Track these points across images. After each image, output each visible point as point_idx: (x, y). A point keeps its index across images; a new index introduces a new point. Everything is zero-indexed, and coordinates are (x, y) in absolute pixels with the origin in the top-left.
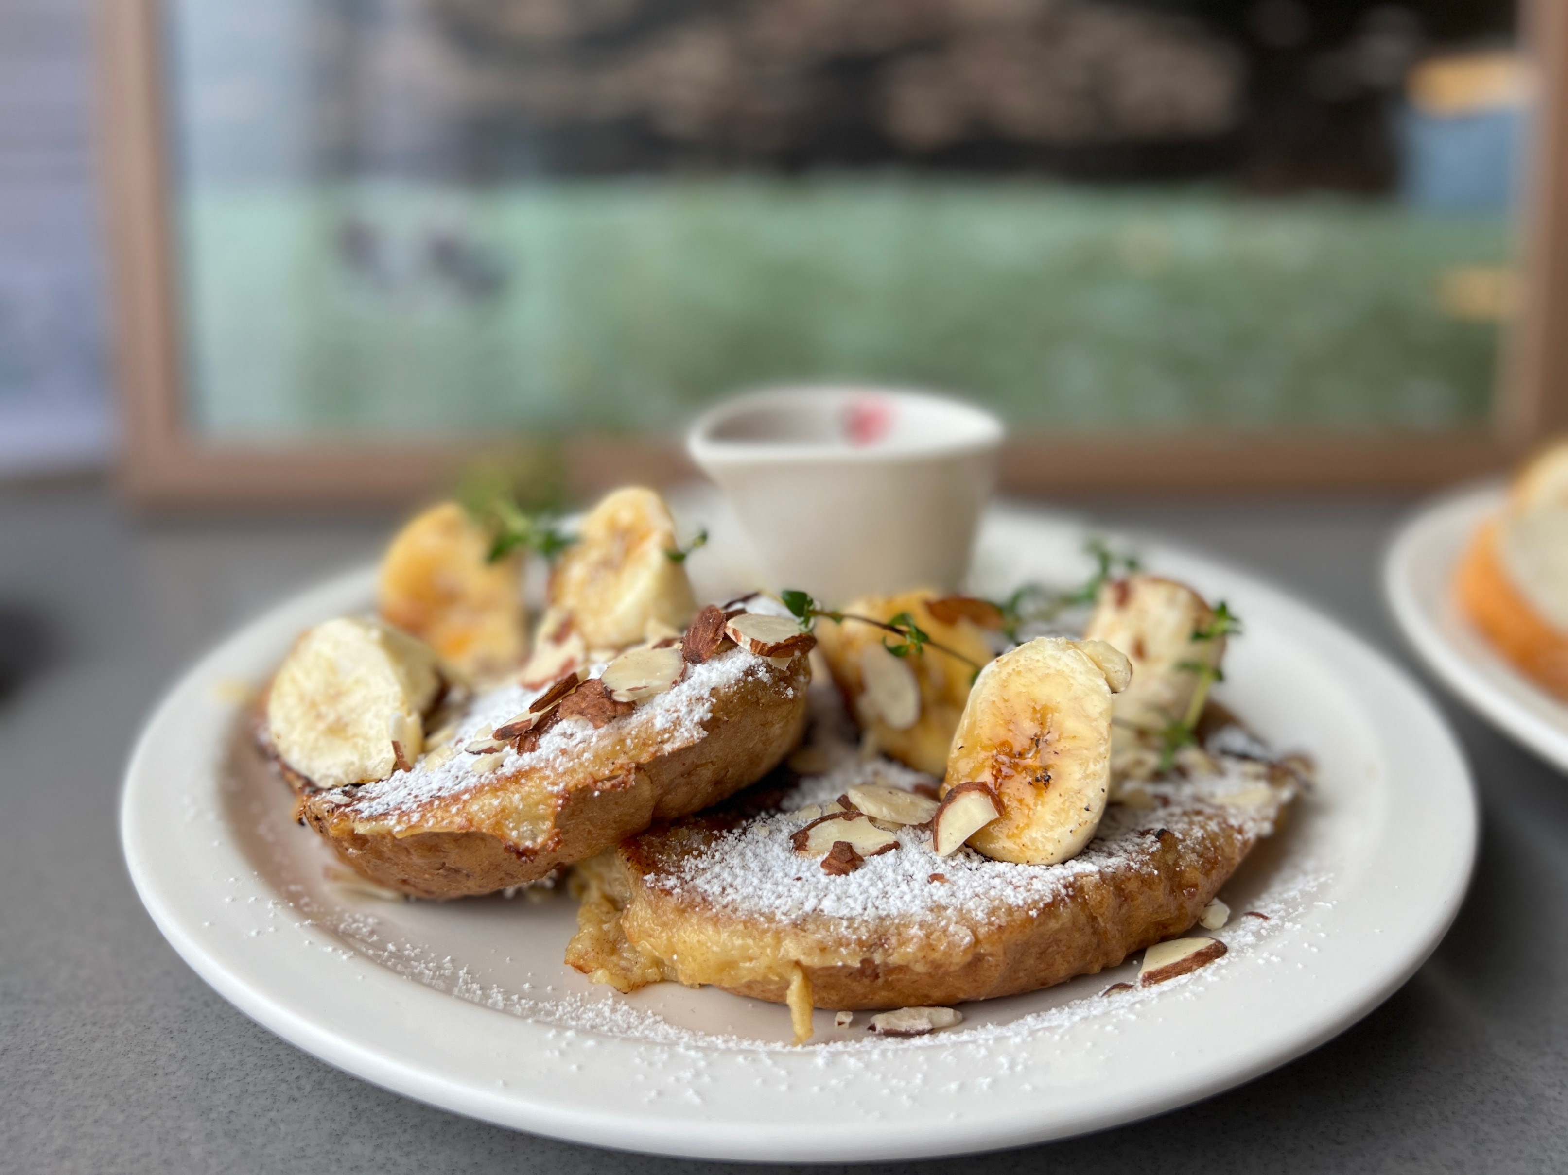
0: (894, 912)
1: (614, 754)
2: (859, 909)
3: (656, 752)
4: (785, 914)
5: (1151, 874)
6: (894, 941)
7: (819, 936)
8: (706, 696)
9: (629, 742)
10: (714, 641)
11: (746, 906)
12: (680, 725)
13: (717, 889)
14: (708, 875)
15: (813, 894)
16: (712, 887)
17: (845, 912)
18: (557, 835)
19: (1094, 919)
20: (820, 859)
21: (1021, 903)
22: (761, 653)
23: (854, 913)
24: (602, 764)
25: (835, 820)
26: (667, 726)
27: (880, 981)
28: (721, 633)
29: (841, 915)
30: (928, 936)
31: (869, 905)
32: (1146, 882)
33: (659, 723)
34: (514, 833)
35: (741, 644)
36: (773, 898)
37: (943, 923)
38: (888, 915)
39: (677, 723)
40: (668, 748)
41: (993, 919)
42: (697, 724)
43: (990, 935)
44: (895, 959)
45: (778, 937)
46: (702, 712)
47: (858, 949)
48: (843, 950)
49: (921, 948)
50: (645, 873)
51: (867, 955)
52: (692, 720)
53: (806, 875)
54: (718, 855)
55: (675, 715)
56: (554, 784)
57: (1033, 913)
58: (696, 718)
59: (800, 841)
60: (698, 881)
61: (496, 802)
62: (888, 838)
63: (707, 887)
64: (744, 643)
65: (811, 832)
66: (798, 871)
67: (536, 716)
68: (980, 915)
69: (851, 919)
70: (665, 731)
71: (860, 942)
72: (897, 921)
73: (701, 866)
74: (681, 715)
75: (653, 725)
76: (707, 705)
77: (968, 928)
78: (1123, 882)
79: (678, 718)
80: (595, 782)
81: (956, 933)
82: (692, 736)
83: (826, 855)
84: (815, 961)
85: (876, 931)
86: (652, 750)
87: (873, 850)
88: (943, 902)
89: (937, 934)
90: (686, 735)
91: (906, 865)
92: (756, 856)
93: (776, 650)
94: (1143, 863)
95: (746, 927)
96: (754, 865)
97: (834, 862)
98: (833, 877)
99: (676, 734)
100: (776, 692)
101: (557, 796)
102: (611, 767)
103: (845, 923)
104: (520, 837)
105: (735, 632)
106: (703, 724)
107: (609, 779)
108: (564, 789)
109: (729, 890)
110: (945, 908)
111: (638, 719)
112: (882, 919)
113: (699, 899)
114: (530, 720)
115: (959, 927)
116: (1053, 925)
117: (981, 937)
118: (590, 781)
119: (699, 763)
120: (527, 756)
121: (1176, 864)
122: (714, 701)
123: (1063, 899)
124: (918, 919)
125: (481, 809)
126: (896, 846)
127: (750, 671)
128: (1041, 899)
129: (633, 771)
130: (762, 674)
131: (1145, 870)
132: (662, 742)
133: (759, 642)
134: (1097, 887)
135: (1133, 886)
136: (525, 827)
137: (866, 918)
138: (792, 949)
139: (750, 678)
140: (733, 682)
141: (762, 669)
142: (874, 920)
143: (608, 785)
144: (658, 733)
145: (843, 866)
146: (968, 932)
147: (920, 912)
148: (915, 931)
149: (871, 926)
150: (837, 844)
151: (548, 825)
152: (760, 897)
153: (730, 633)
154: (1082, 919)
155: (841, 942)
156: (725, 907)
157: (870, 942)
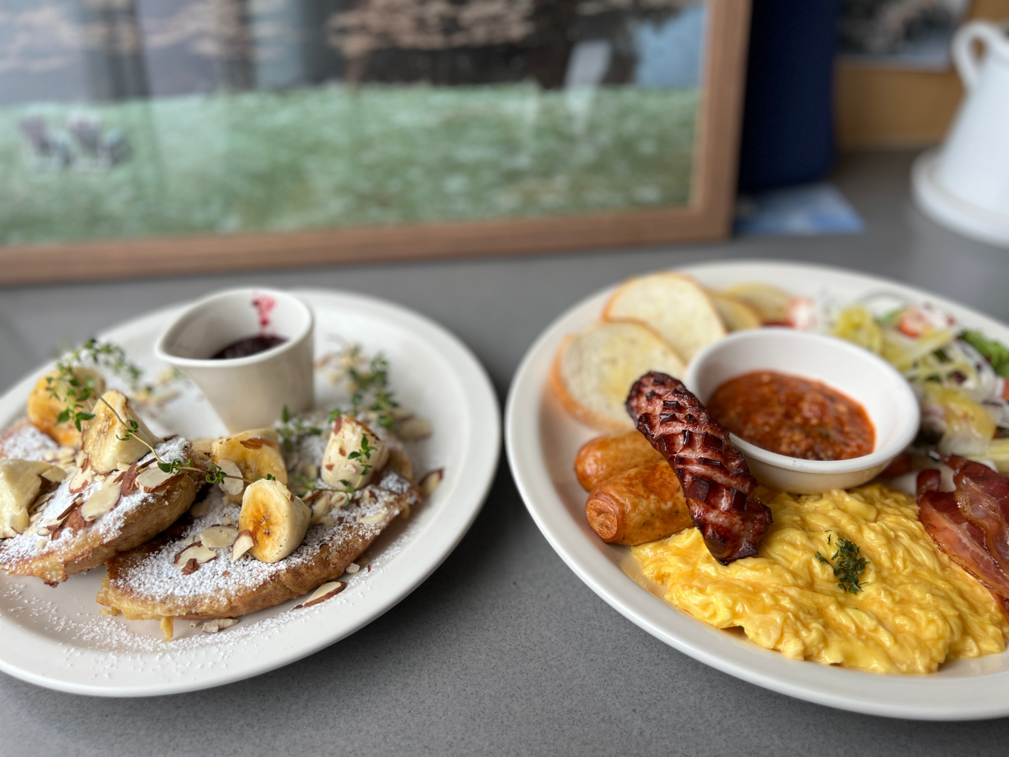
0: (201, 593)
1: (82, 546)
2: (188, 592)
3: (101, 542)
4: (159, 596)
5: (311, 565)
6: (198, 604)
7: (169, 606)
8: (122, 516)
9: (89, 540)
10: (129, 488)
11: (146, 593)
12: (110, 531)
13: (137, 585)
14: (135, 579)
15: (173, 586)
16: (135, 584)
17: (182, 594)
18: (66, 575)
19: (285, 586)
20: (182, 567)
21: (250, 586)
22: (148, 492)
23: (186, 594)
24: (79, 549)
25: (194, 547)
26: (105, 532)
27: (200, 615)
28: (132, 484)
29: (181, 595)
30: (211, 602)
31: (193, 590)
32: (308, 568)
33: (101, 531)
34: (49, 576)
35: (140, 489)
36: (157, 588)
37: (218, 597)
38: (198, 594)
39: (108, 531)
40: (105, 541)
41: (238, 593)
42: (117, 529)
43: (235, 600)
44: (199, 611)
45: (154, 607)
46: (120, 524)
47: (184, 609)
48: (178, 610)
49: (208, 607)
50: (111, 578)
51: (190, 610)
52: (115, 529)
53: (174, 576)
54: (143, 568)
55: (108, 527)
56: (61, 558)
57: (254, 590)
58: (117, 527)
59: (177, 558)
60: (131, 582)
61: (41, 565)
62: (213, 554)
63: (133, 584)
64: (141, 488)
65: (182, 554)
66: (173, 573)
67: (60, 522)
68: (233, 593)
69: (183, 597)
70: (104, 534)
71: (186, 606)
72: (201, 597)
73: (135, 573)
74: (111, 526)
75: (99, 532)
76: (123, 520)
77: (227, 598)
78: (298, 570)
79: (109, 528)
80: (75, 558)
81: (222, 601)
82: (115, 536)
83: (185, 565)
84: (168, 615)
85: (193, 601)
86: (98, 542)
87: (205, 561)
88: (221, 587)
89: (214, 602)
90: (113, 535)
91: (217, 567)
92: (158, 566)
93: (158, 488)
94: (309, 561)
95: (142, 603)
96: (155, 572)
97: (186, 569)
98: (184, 576)
99: (108, 535)
100: (160, 504)
101: (62, 563)
102: (82, 550)
103: (181, 599)
104: (52, 577)
105: (138, 483)
106: (120, 529)
107: (81, 556)
108: (64, 561)
109: (142, 586)
110: (221, 589)
111: (94, 528)
112: (195, 596)
113: (129, 591)
114: (57, 525)
115: (224, 598)
116: (264, 592)
117: (232, 601)
118: (73, 557)
119: (129, 536)
120: (54, 541)
121: (327, 557)
122: (126, 518)
123: (269, 582)
124: (209, 595)
125: (36, 567)
126: (215, 558)
127: (145, 500)
128: (258, 583)
129: (91, 551)
130: (151, 500)
131: (310, 563)
132: (103, 538)
133: (147, 488)
134: (284, 575)
135: (303, 570)
136: (53, 573)
137: (190, 596)
138: (159, 611)
139: (144, 503)
140: (134, 508)
141: (151, 498)
142: (193, 597)
143: (81, 558)
144: (102, 535)
145: (190, 570)
146: (226, 600)
147: (211, 592)
148: (207, 601)
149: (191, 600)
150: (191, 560)
151: (61, 572)
152: (153, 588)
153: (136, 483)
154: (279, 587)
155: (178, 607)
156: (138, 594)
157: (190, 606)
